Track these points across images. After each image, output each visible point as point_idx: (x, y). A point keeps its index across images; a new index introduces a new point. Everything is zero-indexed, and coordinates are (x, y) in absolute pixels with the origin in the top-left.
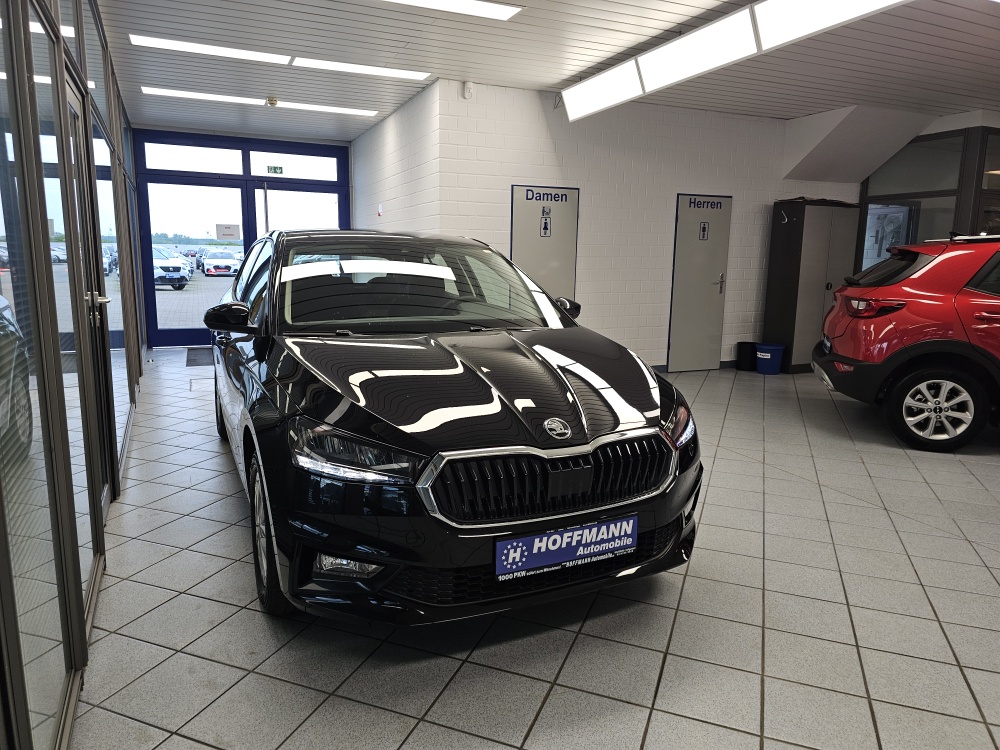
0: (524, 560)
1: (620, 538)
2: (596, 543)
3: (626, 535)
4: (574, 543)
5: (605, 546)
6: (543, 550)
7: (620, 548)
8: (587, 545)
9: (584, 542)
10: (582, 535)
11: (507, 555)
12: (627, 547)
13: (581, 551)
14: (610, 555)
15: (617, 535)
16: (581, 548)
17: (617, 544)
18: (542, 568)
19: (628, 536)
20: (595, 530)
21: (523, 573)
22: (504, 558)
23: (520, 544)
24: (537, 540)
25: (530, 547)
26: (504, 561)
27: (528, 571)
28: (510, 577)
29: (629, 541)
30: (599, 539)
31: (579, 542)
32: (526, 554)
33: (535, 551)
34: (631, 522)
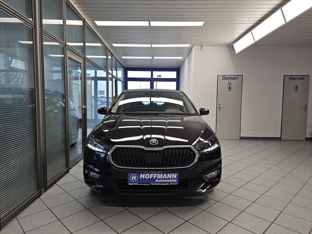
0: (137, 180)
1: (172, 179)
2: (162, 179)
3: (174, 178)
4: (154, 178)
5: (166, 181)
6: (143, 178)
7: (172, 182)
8: (159, 179)
9: (158, 178)
10: (157, 176)
11: (131, 177)
12: (174, 182)
13: (157, 181)
14: (168, 184)
15: (170, 178)
16: (157, 180)
17: (171, 181)
18: (143, 184)
19: (175, 179)
20: (162, 175)
21: (137, 184)
22: (130, 178)
23: (136, 175)
24: (141, 175)
25: (139, 176)
26: (130, 179)
27: (138, 184)
28: (132, 184)
29: (176, 181)
30: (163, 178)
31: (156, 178)
32: (138, 178)
33: (141, 178)
34: (176, 174)
